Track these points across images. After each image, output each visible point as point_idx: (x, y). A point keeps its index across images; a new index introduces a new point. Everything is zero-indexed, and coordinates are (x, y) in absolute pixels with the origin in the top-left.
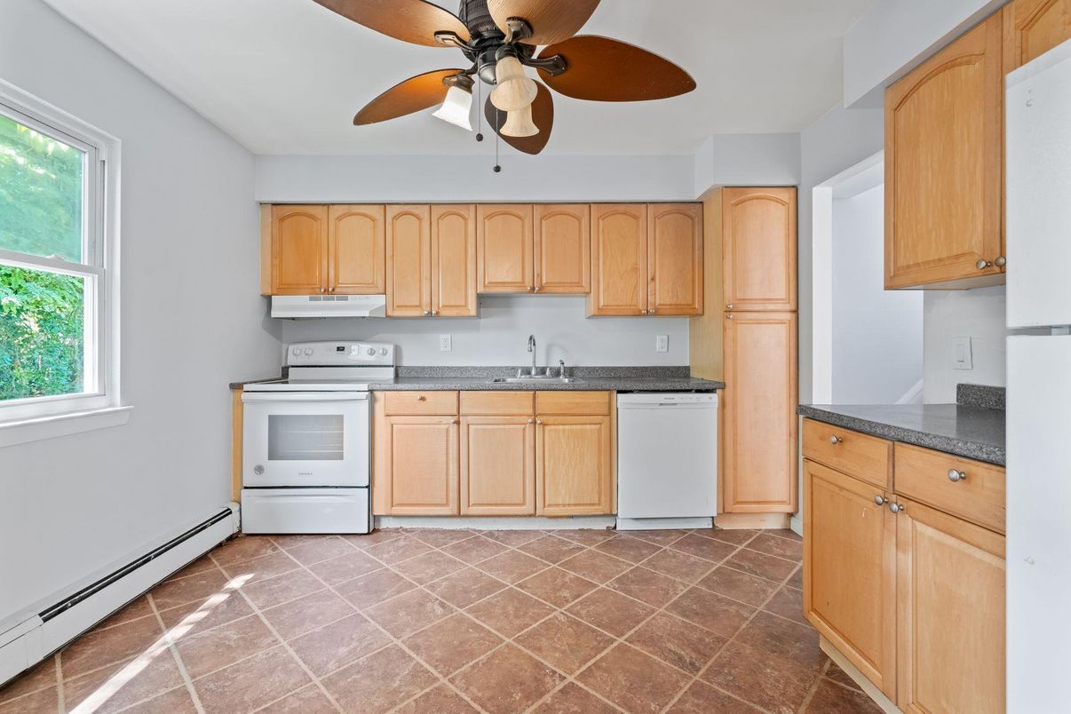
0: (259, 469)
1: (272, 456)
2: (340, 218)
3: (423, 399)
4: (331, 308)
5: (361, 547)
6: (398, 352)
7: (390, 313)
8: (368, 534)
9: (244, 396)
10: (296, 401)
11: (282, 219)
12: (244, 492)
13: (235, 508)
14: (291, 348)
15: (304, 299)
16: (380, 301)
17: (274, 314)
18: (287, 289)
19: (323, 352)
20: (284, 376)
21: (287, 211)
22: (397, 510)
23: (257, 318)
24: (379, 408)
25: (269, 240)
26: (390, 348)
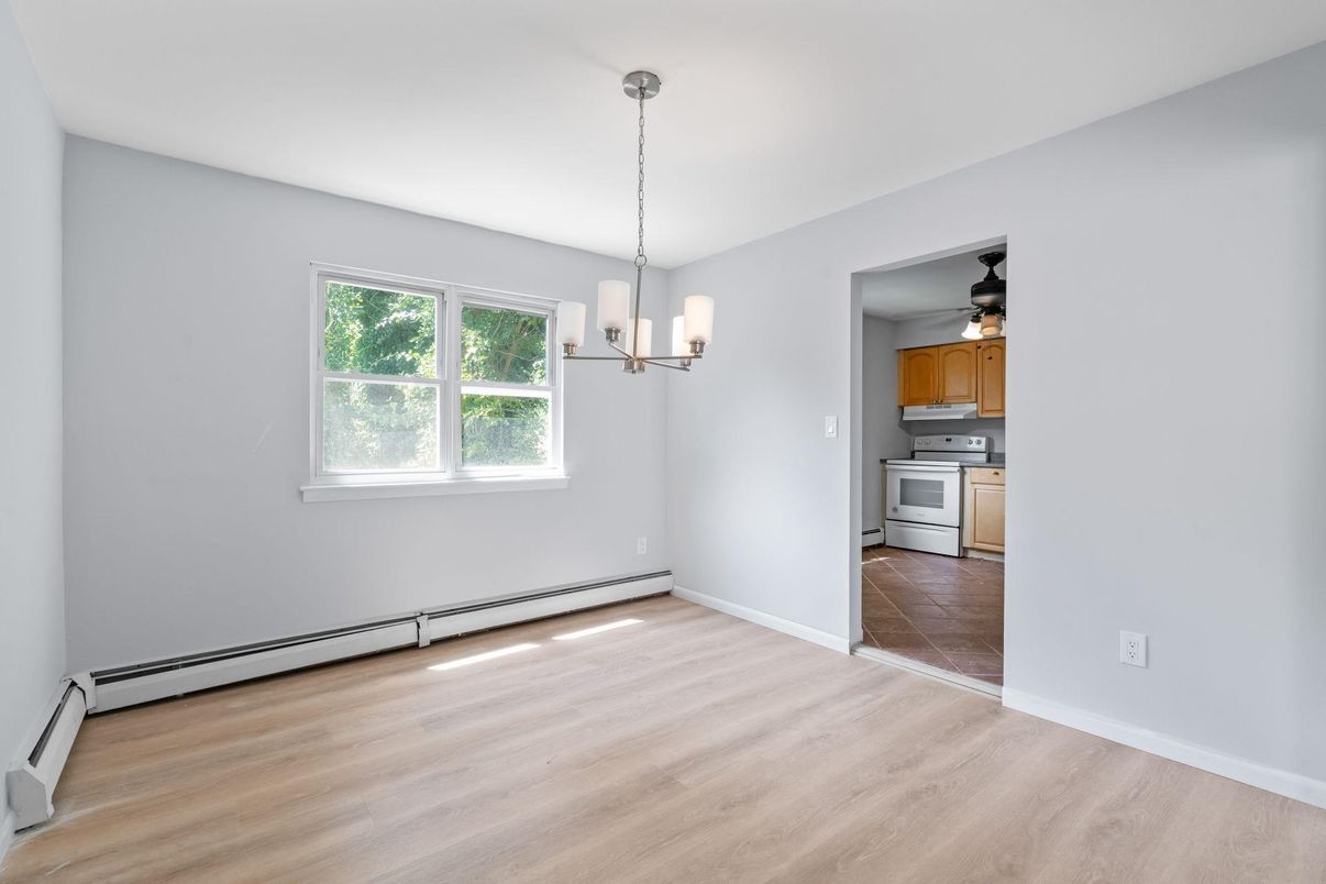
0: (895, 510)
1: (902, 503)
2: (946, 354)
3: (997, 474)
4: (942, 413)
5: (954, 563)
6: (990, 443)
7: (980, 416)
8: (958, 557)
9: (887, 466)
10: (922, 471)
11: (910, 358)
12: (887, 522)
13: (882, 530)
14: (917, 439)
15: (923, 408)
16: (972, 407)
17: (905, 418)
18: (913, 402)
19: (936, 442)
20: (912, 457)
21: (913, 352)
22: (978, 545)
23: (894, 421)
24: (967, 478)
25: (902, 373)
26: (983, 440)
